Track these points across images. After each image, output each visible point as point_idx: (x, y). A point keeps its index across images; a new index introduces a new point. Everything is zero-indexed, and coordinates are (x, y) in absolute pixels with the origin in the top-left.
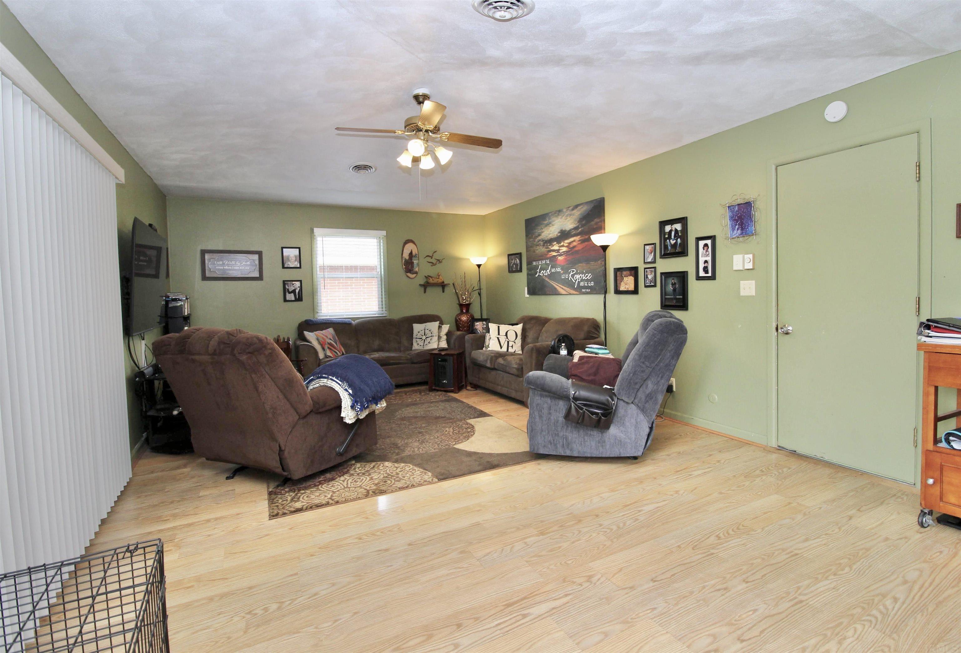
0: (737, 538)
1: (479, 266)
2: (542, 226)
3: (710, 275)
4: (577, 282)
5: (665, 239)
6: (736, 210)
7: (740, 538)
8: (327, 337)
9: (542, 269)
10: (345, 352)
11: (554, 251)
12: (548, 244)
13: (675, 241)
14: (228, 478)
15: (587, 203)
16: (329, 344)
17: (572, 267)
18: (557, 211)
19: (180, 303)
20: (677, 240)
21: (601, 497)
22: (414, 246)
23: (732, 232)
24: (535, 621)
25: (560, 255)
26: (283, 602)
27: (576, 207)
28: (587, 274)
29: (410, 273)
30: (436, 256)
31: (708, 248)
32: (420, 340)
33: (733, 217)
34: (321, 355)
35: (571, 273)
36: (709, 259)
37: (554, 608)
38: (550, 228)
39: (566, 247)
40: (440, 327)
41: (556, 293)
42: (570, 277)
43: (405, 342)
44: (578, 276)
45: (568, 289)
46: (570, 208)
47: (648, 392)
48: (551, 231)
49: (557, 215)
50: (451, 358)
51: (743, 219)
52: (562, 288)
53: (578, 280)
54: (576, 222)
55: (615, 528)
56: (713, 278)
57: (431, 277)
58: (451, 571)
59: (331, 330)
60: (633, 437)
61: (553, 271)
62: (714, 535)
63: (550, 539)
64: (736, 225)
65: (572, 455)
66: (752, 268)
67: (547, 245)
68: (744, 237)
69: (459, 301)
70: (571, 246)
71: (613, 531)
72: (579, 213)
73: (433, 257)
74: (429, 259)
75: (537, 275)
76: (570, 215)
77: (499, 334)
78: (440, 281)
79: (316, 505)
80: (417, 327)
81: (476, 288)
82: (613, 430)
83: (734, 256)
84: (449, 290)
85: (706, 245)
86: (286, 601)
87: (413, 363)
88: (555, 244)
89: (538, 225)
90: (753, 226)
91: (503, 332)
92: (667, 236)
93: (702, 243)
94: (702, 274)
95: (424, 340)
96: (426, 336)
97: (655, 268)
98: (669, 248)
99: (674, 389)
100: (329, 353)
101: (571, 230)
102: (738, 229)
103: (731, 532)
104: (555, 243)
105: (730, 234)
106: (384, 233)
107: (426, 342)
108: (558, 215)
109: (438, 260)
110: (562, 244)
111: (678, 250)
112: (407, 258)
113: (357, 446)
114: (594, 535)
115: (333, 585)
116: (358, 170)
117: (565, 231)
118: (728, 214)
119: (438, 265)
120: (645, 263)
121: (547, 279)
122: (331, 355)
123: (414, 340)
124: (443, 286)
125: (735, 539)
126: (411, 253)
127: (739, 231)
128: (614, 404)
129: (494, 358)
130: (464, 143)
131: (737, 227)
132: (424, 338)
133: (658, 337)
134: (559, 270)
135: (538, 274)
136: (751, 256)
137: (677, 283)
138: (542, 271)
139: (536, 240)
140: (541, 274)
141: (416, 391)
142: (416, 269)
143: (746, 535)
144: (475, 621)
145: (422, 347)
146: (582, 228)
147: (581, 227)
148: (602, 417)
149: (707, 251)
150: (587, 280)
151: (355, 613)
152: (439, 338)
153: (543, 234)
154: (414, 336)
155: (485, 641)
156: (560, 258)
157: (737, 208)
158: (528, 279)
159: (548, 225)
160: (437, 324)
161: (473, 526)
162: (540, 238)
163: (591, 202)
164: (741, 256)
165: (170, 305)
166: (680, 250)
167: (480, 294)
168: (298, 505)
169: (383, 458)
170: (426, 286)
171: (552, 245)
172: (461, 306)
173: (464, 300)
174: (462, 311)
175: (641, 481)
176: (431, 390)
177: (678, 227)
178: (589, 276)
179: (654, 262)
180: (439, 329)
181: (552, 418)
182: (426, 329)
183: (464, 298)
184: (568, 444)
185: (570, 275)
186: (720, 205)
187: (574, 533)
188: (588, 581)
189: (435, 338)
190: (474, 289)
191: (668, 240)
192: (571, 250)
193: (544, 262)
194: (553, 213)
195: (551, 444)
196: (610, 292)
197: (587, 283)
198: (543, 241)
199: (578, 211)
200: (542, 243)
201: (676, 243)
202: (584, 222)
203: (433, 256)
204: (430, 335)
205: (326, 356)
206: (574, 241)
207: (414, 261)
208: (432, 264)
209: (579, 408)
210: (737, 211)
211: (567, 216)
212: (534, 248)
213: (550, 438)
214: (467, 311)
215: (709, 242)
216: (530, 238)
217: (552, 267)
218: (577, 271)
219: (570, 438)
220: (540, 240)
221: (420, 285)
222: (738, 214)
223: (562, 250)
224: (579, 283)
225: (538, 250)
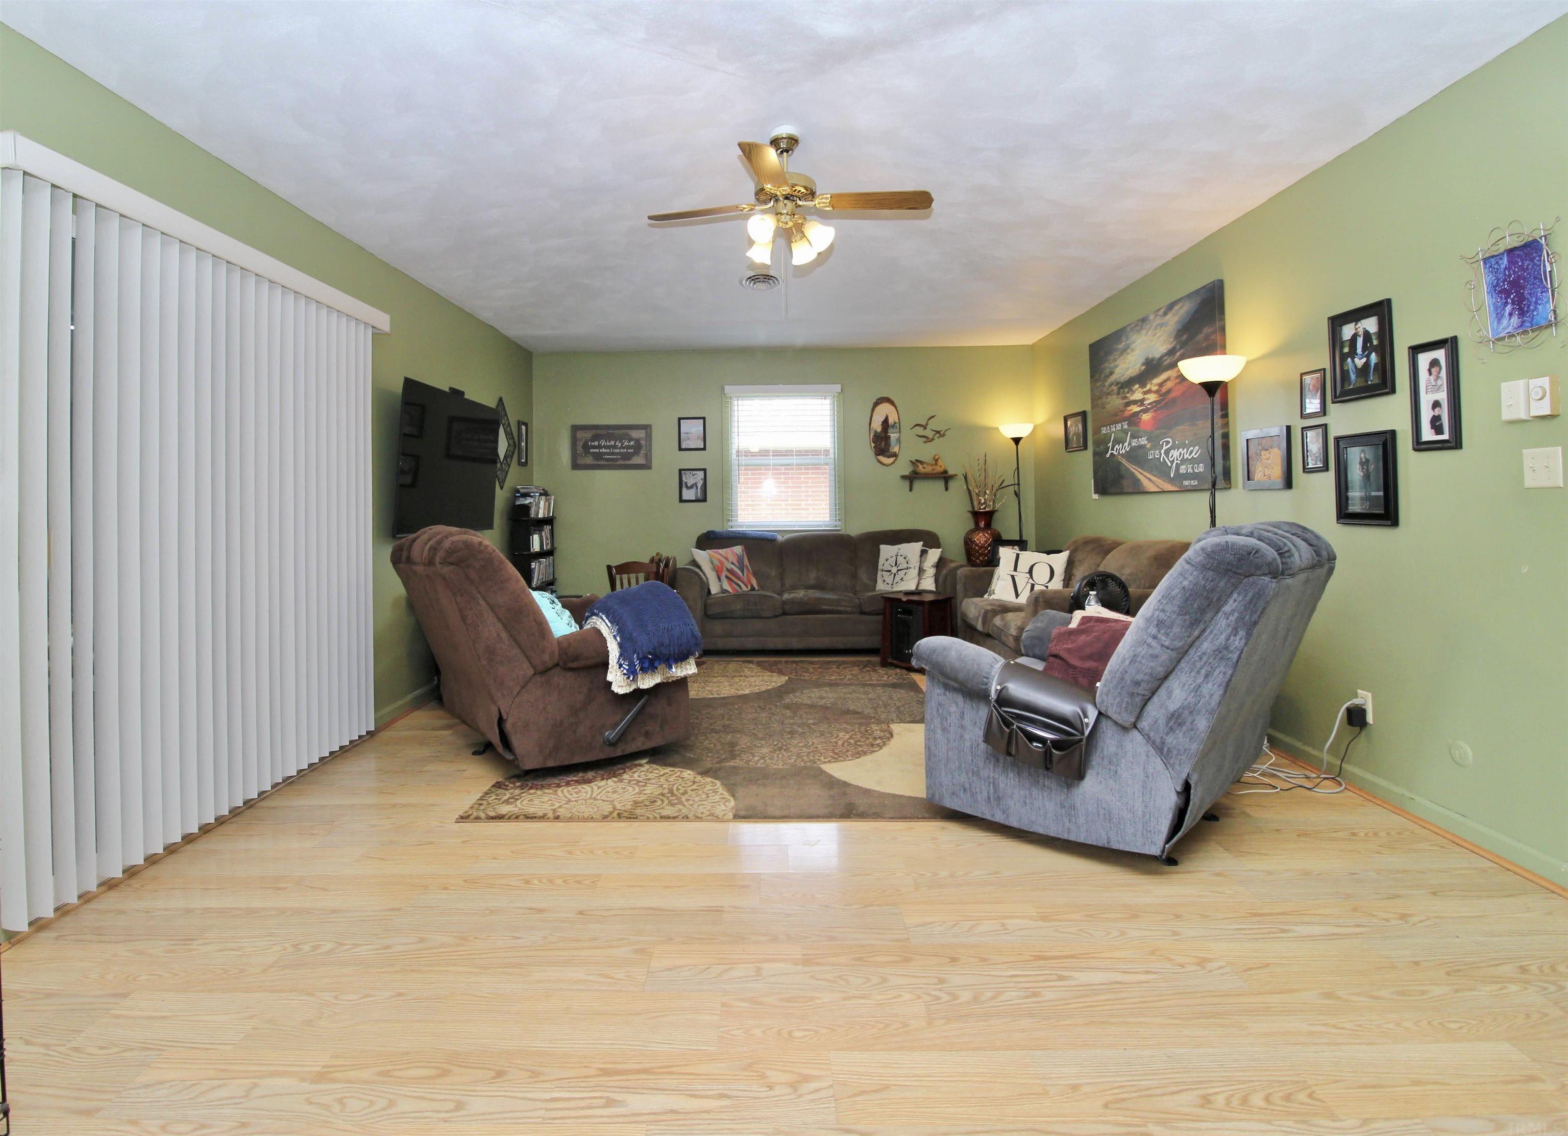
0: (1261, 1121)
1: (1017, 441)
2: (1117, 354)
3: (1445, 436)
4: (1174, 465)
5: (1343, 358)
6: (1503, 266)
7: (1269, 1122)
8: (727, 559)
9: (1117, 441)
10: (759, 585)
11: (1135, 402)
12: (1126, 390)
13: (1364, 360)
14: (475, 753)
15: (1189, 296)
16: (728, 570)
17: (1165, 435)
18: (1138, 321)
19: (527, 501)
20: (1368, 357)
21: (1003, 925)
22: (893, 408)
23: (1495, 323)
24: (617, 1120)
25: (1145, 411)
26: (342, 944)
27: (1171, 307)
28: (1192, 448)
29: (884, 456)
30: (933, 425)
31: (1441, 368)
32: (889, 573)
33: (1497, 284)
34: (714, 589)
35: (1165, 448)
36: (1442, 396)
37: (673, 1112)
38: (1129, 357)
39: (1156, 392)
40: (923, 553)
41: (1138, 490)
42: (1163, 455)
43: (863, 575)
44: (1175, 453)
45: (1159, 481)
46: (1161, 312)
47: (1173, 706)
48: (1129, 363)
49: (1139, 328)
50: (920, 608)
51: (1524, 288)
52: (1150, 480)
53: (1175, 462)
54: (1171, 339)
55: (965, 996)
56: (1455, 443)
57: (921, 462)
58: (590, 978)
59: (738, 549)
60: (1139, 807)
61: (1133, 444)
62: (1196, 1093)
63: (812, 977)
64: (1506, 303)
65: (1007, 823)
66: (1548, 412)
67: (1124, 392)
68: (1525, 332)
69: (973, 507)
70: (1164, 389)
71: (957, 1002)
72: (1176, 319)
73: (928, 427)
74: (919, 430)
75: (1109, 454)
76: (1161, 325)
77: (1015, 570)
78: (939, 469)
79: (524, 815)
80: (887, 551)
81: (1010, 480)
82: (1091, 785)
83: (1503, 385)
84: (957, 486)
85: (1434, 363)
86: (346, 945)
87: (862, 613)
88: (1136, 390)
89: (1109, 353)
90: (1548, 302)
91: (1024, 566)
92: (1346, 350)
93: (1424, 359)
94: (1428, 434)
95: (895, 574)
96: (899, 568)
97: (1325, 426)
98: (1353, 377)
99: (1370, 718)
100: (726, 586)
101: (1162, 357)
102: (1511, 315)
103: (1257, 1100)
104: (1137, 386)
105: (1493, 330)
106: (838, 388)
107: (898, 578)
108: (1142, 329)
109: (938, 432)
110: (1148, 387)
111: (1373, 379)
112: (879, 429)
113: (647, 735)
114: (907, 996)
115: (422, 940)
116: (755, 283)
117: (1153, 360)
118: (1484, 280)
119: (938, 441)
120: (1303, 416)
121: (1124, 461)
122: (730, 590)
123: (879, 573)
124: (946, 478)
125: (1250, 1120)
126: (885, 422)
127: (1515, 320)
128: (1087, 724)
129: (989, 615)
130: (863, 208)
131: (1508, 308)
132: (894, 570)
133: (1191, 578)
134: (1143, 441)
135: (1110, 452)
136: (1545, 382)
137: (1371, 460)
138: (1117, 446)
139: (1107, 384)
140: (1114, 452)
141: (854, 664)
142: (896, 449)
143: (1297, 1122)
144: (531, 1077)
145: (890, 586)
146: (1182, 351)
147: (1180, 348)
148: (1054, 751)
149: (1438, 377)
150: (1193, 461)
151: (399, 995)
152: (921, 571)
153: (1117, 371)
154: (880, 567)
155: (506, 1118)
156: (1145, 417)
157: (1505, 261)
158: (1095, 463)
159: (1124, 351)
160: (918, 546)
161: (707, 911)
162: (1113, 378)
163: (1197, 292)
164: (1521, 383)
165: (518, 503)
166: (1377, 381)
167: (1017, 494)
168: (505, 809)
169: (688, 764)
170: (912, 478)
171: (1132, 390)
172: (976, 515)
173: (982, 504)
174: (977, 524)
175: (1133, 914)
176: (884, 664)
177: (1371, 324)
178: (1194, 452)
179: (1324, 411)
180: (921, 556)
181: (967, 736)
182: (899, 554)
183: (983, 501)
184: (998, 799)
185: (1163, 451)
186: (1462, 258)
187: (868, 980)
188: (791, 1086)
189: (914, 572)
190: (1004, 485)
191: (1349, 360)
192: (1164, 399)
193: (1119, 426)
194: (1133, 325)
195: (965, 790)
196: (1236, 487)
197: (1193, 468)
198: (1118, 383)
199: (1174, 315)
200: (1115, 388)
201: (1367, 364)
202: (1184, 337)
203: (927, 424)
204: (905, 566)
205: (724, 591)
206: (1168, 379)
207: (892, 435)
208: (924, 439)
209: (1004, 723)
210: (1506, 268)
211: (1156, 328)
212: (1104, 400)
213: (963, 778)
214: (988, 525)
215: (1440, 354)
216: (1096, 381)
217: (1133, 437)
218: (1174, 442)
219: (1002, 786)
220: (1112, 384)
221: (904, 477)
222: (1510, 276)
223: (1148, 399)
224: (1178, 466)
225: (1109, 403)
